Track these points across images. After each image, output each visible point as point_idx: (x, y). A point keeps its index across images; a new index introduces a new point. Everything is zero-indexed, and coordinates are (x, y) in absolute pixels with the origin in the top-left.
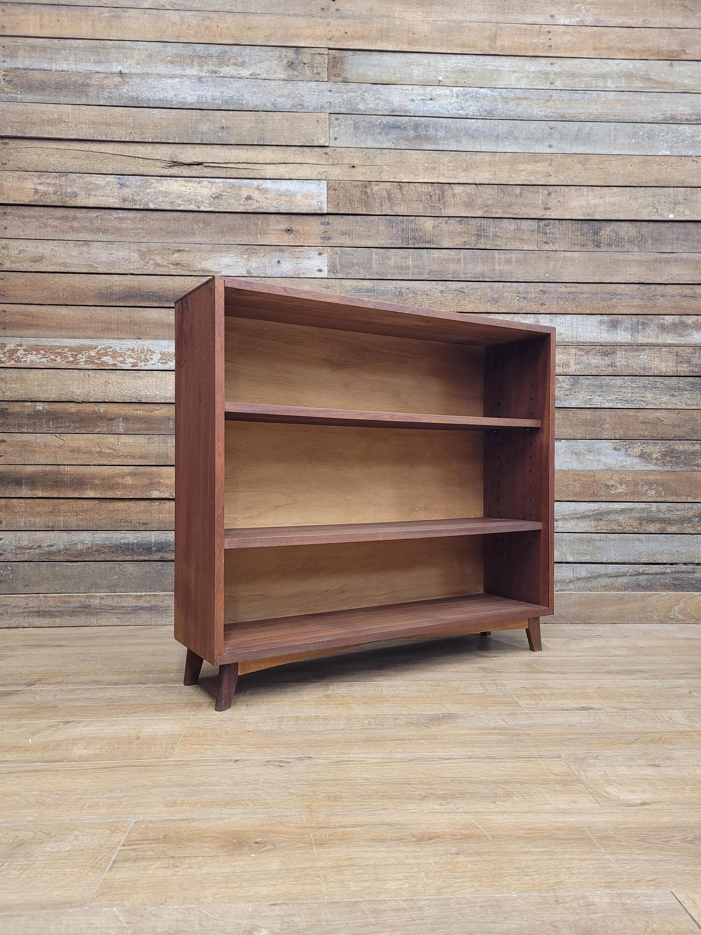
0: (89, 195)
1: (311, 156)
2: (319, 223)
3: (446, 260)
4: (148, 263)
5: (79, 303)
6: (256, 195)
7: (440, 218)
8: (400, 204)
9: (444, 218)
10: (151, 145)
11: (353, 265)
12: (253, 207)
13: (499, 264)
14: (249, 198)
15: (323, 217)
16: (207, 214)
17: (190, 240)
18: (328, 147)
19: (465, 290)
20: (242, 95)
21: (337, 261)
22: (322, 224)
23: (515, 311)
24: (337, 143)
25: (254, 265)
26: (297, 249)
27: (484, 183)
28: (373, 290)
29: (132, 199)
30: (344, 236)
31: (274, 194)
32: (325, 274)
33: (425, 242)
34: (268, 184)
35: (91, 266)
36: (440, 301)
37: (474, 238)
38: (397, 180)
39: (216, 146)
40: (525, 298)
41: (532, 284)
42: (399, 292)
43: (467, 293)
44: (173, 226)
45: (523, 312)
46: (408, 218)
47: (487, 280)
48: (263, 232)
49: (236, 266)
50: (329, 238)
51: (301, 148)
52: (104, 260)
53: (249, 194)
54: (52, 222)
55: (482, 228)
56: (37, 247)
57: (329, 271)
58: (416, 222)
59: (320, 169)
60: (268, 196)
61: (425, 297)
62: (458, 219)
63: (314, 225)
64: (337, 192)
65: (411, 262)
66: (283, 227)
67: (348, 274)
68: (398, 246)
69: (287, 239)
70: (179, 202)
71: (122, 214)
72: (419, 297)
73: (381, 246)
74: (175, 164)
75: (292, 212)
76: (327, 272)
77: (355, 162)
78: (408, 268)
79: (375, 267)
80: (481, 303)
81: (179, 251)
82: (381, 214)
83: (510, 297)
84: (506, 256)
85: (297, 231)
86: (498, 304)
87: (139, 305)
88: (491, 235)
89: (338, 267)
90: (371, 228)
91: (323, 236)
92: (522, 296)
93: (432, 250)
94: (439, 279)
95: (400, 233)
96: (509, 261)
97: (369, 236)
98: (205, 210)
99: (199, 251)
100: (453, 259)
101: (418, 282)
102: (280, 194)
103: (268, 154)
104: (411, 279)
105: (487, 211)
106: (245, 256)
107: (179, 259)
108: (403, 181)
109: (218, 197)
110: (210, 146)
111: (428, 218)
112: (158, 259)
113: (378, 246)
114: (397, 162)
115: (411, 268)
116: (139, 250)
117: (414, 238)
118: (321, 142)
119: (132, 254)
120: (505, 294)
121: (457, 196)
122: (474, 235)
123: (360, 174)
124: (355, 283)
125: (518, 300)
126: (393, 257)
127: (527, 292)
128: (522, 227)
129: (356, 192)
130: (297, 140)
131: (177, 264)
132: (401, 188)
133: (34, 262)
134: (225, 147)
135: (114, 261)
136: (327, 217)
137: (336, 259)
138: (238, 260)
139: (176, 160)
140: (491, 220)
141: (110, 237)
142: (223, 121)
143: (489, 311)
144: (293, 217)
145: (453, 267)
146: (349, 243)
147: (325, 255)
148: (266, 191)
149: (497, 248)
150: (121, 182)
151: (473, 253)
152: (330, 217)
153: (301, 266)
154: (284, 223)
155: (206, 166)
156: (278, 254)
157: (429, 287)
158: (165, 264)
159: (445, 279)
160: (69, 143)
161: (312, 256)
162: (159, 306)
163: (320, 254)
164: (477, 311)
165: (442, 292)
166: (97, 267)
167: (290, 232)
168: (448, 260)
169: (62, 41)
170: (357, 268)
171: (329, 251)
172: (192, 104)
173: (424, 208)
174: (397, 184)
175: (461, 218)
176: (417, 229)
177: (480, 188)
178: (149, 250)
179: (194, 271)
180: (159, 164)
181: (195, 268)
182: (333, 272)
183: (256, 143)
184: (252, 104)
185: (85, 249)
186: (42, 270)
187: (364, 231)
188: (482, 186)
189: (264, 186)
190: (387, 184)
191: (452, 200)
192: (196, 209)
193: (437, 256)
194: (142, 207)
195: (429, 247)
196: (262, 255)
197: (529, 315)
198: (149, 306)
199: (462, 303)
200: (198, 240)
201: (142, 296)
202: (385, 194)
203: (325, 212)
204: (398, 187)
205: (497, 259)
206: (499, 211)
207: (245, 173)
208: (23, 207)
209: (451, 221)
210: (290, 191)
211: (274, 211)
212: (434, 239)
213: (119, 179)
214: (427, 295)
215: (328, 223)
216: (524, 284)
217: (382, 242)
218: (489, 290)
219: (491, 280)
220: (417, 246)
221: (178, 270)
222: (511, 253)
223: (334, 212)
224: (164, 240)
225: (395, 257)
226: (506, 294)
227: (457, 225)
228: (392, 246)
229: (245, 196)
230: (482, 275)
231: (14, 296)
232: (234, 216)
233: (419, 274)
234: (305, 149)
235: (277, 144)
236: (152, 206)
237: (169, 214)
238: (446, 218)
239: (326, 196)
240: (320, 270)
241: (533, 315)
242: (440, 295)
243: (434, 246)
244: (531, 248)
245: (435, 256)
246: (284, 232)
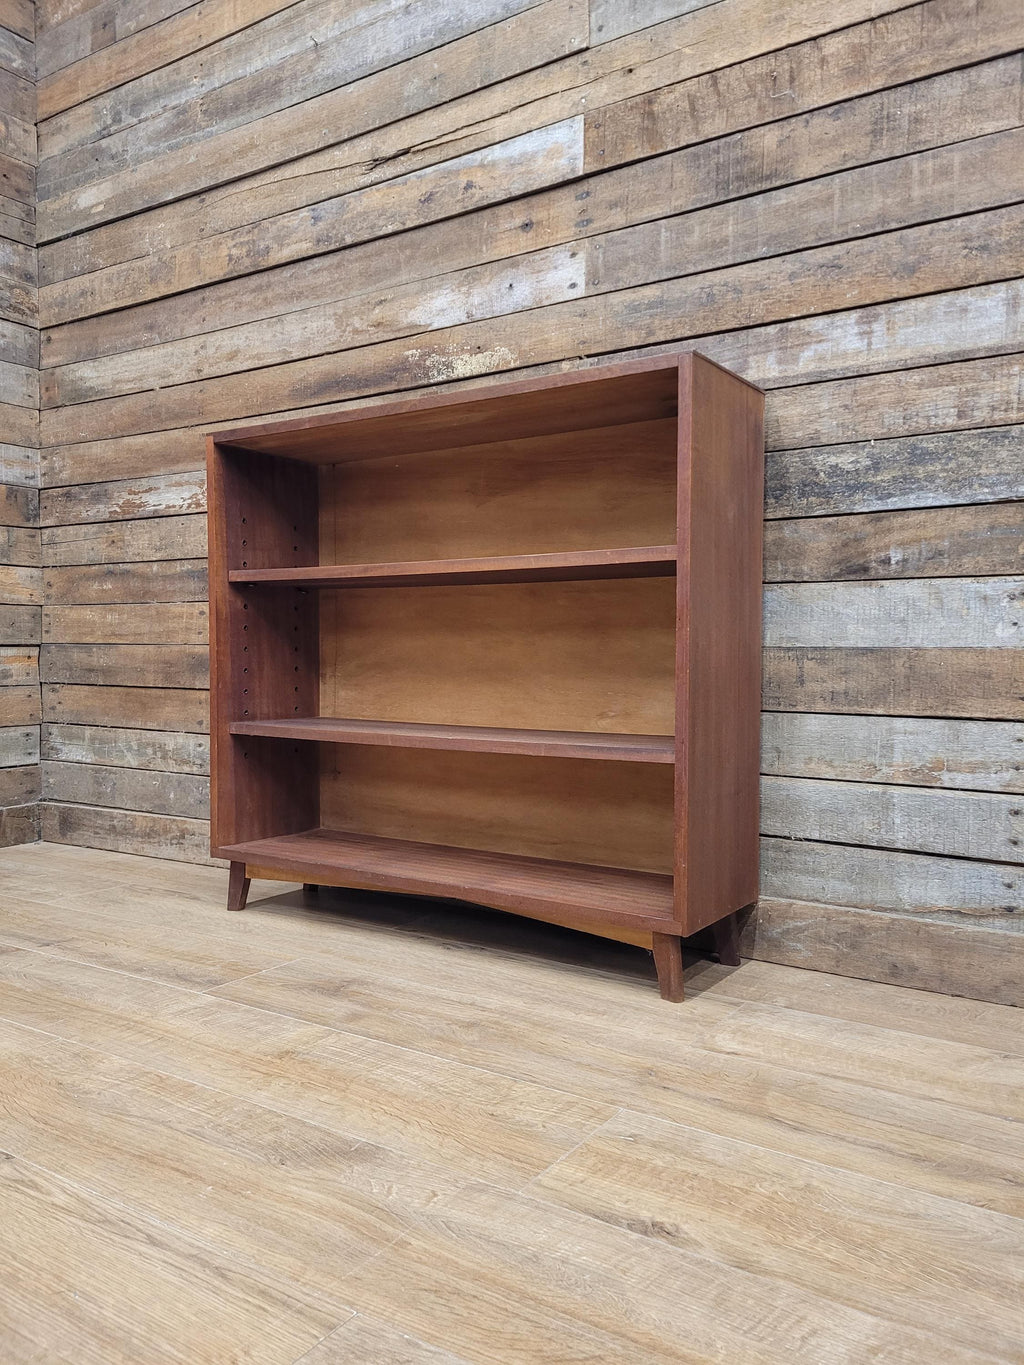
0: (282, 245)
1: (561, 76)
2: (573, 198)
3: (801, 207)
4: (344, 331)
5: (273, 410)
6: (479, 178)
7: (793, 120)
8: (713, 116)
9: (799, 118)
10: (349, 143)
11: (626, 261)
12: (475, 199)
13: (922, 183)
14: (469, 186)
15: (580, 184)
16: (416, 231)
17: (394, 281)
18: (587, 49)
19: (841, 262)
20: (461, 12)
21: (600, 262)
22: (577, 198)
23: (957, 283)
24: (604, 36)
25: (476, 300)
26: (537, 257)
27: (889, 10)
28: (661, 303)
29: (327, 236)
30: (613, 212)
31: (504, 167)
32: (580, 291)
33: (761, 179)
34: (496, 152)
35: (285, 352)
36: (789, 297)
37: (868, 140)
38: (709, 69)
39: (427, 113)
40: (984, 248)
41: (1003, 210)
42: (709, 294)
43: (846, 266)
44: (375, 263)
45: (978, 282)
46: (728, 139)
47: (894, 226)
48: (491, 238)
49: (452, 308)
50: (589, 221)
51: (545, 69)
52: (297, 339)
53: (470, 179)
54: (247, 298)
55: (885, 113)
56: (232, 338)
57: (587, 284)
58: (745, 144)
59: (575, 95)
60: (496, 174)
61: (757, 294)
62: (830, 110)
63: (566, 205)
64: (602, 129)
65: (730, 228)
66: (519, 221)
67: (618, 280)
68: (709, 203)
69: (525, 241)
70: (381, 223)
71: (317, 263)
72: (746, 298)
73: (677, 212)
74: (377, 162)
75: (530, 190)
76: (583, 286)
77: (634, 59)
78: (725, 242)
79: (664, 254)
80: (875, 282)
81: (381, 302)
82: (677, 147)
83: (945, 253)
84: (938, 161)
85: (540, 223)
86: (917, 275)
87: (335, 399)
88: (905, 123)
89: (602, 271)
90: (659, 180)
91: (579, 220)
92: (976, 244)
93: (774, 193)
94: (787, 250)
95: (713, 175)
96: (944, 172)
97: (655, 199)
98: (412, 226)
99: (405, 295)
100: (816, 199)
101: (745, 266)
102: (512, 165)
103: (498, 98)
104: (731, 262)
105: (893, 73)
106: (464, 289)
107: (380, 316)
108: (720, 66)
109: (429, 198)
110: (419, 116)
111: (768, 127)
112: (357, 322)
113: (673, 213)
114: (709, 32)
115: (731, 240)
116: (335, 314)
117: (740, 178)
118: (577, 45)
119: (328, 322)
120: (933, 250)
121: (830, 59)
122: (867, 134)
123: (640, 84)
124: (629, 296)
125: (965, 256)
126: (697, 228)
127: (990, 234)
128: (983, 81)
129: (635, 119)
130: (538, 57)
131: (379, 324)
132: (715, 84)
133: (231, 359)
134: (439, 109)
135: (309, 338)
136: (585, 182)
137: (598, 258)
138: (455, 298)
139: (376, 157)
140: (906, 89)
141: (305, 303)
142: (436, 66)
143: (895, 296)
144: (534, 200)
145: (816, 216)
146: (621, 221)
147: (581, 256)
148: (493, 165)
149: (918, 149)
150: (316, 214)
151: (863, 173)
152: (591, 181)
153: (543, 285)
154: (518, 214)
155: (414, 153)
156: (511, 272)
157: (767, 271)
158: (364, 327)
159: (801, 247)
160: (262, 176)
161: (560, 262)
162: (357, 395)
163: (573, 255)
164: (868, 302)
165: (792, 276)
166: (291, 352)
167: (528, 228)
168: (807, 203)
169: (256, 27)
170: (634, 265)
171: (587, 245)
172: (397, 55)
173: (760, 108)
174: (707, 76)
175: (836, 107)
176: (745, 157)
177: (880, 25)
178: (346, 311)
179: (399, 330)
180: (358, 170)
181: (400, 326)
182: (593, 284)
183: (479, 86)
184: (475, 20)
185: (278, 327)
186: (238, 370)
187: (647, 191)
188: (886, 18)
189: (490, 158)
190: (688, 83)
191: (819, 71)
192: (402, 228)
193: (784, 201)
194: (337, 245)
195: (769, 187)
196: (487, 280)
197: (992, 286)
198: (347, 398)
199: (834, 290)
200: (404, 278)
201: (338, 383)
202: (686, 105)
203: (581, 173)
204: (710, 83)
205: (916, 172)
206: (923, 62)
207: (464, 146)
208: (219, 286)
209: (817, 120)
210: (527, 154)
211: (504, 197)
212: (780, 167)
213: (313, 210)
214: (761, 290)
215: (588, 194)
216: (982, 215)
217: (679, 202)
218: (897, 249)
219: (903, 225)
220: (745, 193)
221: (379, 335)
222: (951, 151)
223: (594, 170)
224: (364, 291)
225: (700, 227)
226: (936, 249)
227: (829, 121)
228: (698, 206)
229: (463, 185)
230: (882, 217)
231: (212, 412)
232: (450, 224)
233: (748, 249)
234: (551, 67)
235: (510, 74)
236: (349, 240)
237: (370, 247)
238: (804, 116)
239: (582, 144)
240: (573, 286)
241: (1004, 284)
242: (788, 283)
243: (778, 184)
244: (1002, 125)
245: (782, 202)
246: (520, 231)
